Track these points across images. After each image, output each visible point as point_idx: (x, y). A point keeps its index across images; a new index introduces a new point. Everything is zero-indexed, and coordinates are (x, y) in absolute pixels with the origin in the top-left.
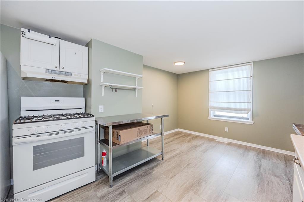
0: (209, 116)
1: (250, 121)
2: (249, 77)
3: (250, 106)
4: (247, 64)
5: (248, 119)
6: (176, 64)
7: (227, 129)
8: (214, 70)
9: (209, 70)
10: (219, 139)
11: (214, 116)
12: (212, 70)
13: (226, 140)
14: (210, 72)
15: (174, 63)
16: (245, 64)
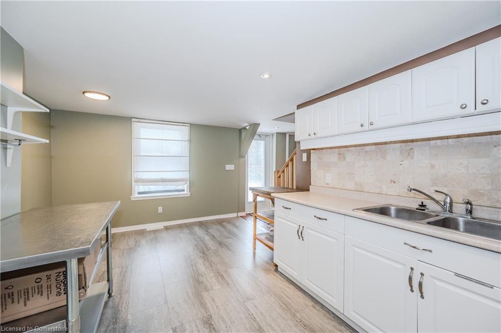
0: (131, 195)
1: (187, 193)
2: (185, 141)
3: (186, 175)
4: (185, 124)
5: (184, 190)
6: (87, 95)
7: (160, 210)
8: (141, 120)
9: (133, 119)
10: (149, 227)
11: (139, 193)
12: (138, 120)
13: (160, 225)
14: (134, 123)
15: (84, 93)
16: (183, 124)
